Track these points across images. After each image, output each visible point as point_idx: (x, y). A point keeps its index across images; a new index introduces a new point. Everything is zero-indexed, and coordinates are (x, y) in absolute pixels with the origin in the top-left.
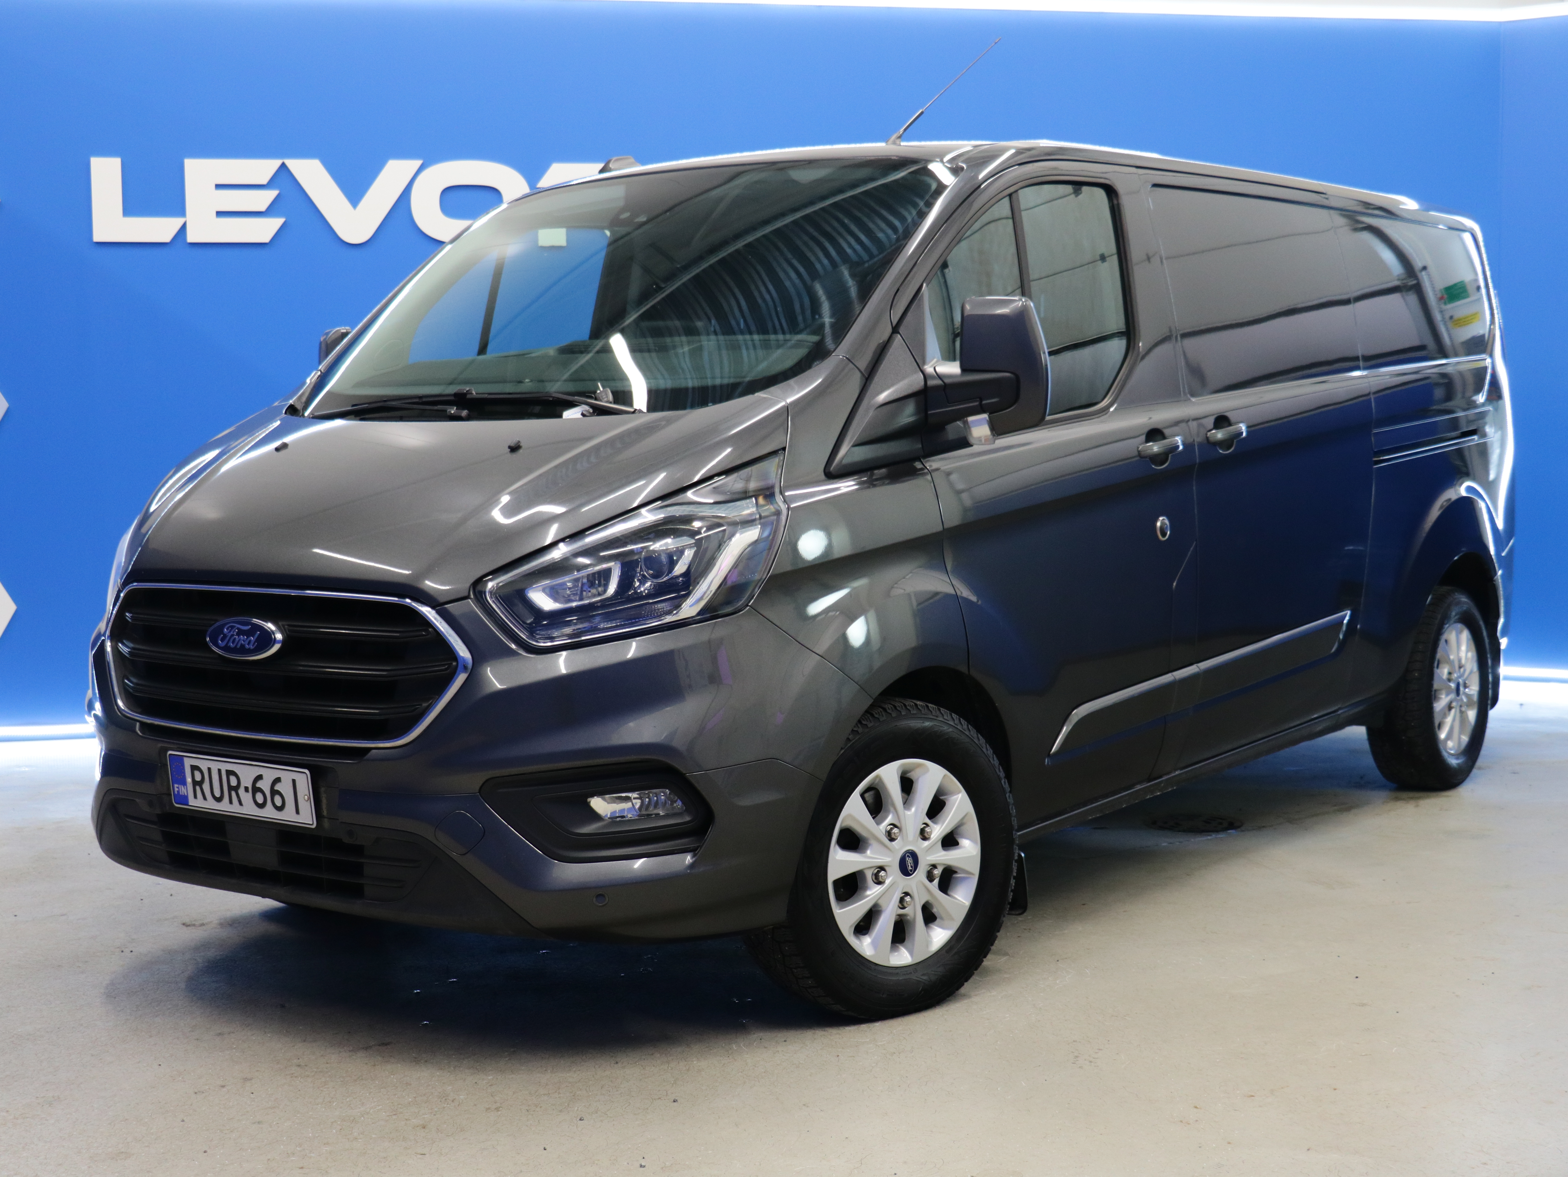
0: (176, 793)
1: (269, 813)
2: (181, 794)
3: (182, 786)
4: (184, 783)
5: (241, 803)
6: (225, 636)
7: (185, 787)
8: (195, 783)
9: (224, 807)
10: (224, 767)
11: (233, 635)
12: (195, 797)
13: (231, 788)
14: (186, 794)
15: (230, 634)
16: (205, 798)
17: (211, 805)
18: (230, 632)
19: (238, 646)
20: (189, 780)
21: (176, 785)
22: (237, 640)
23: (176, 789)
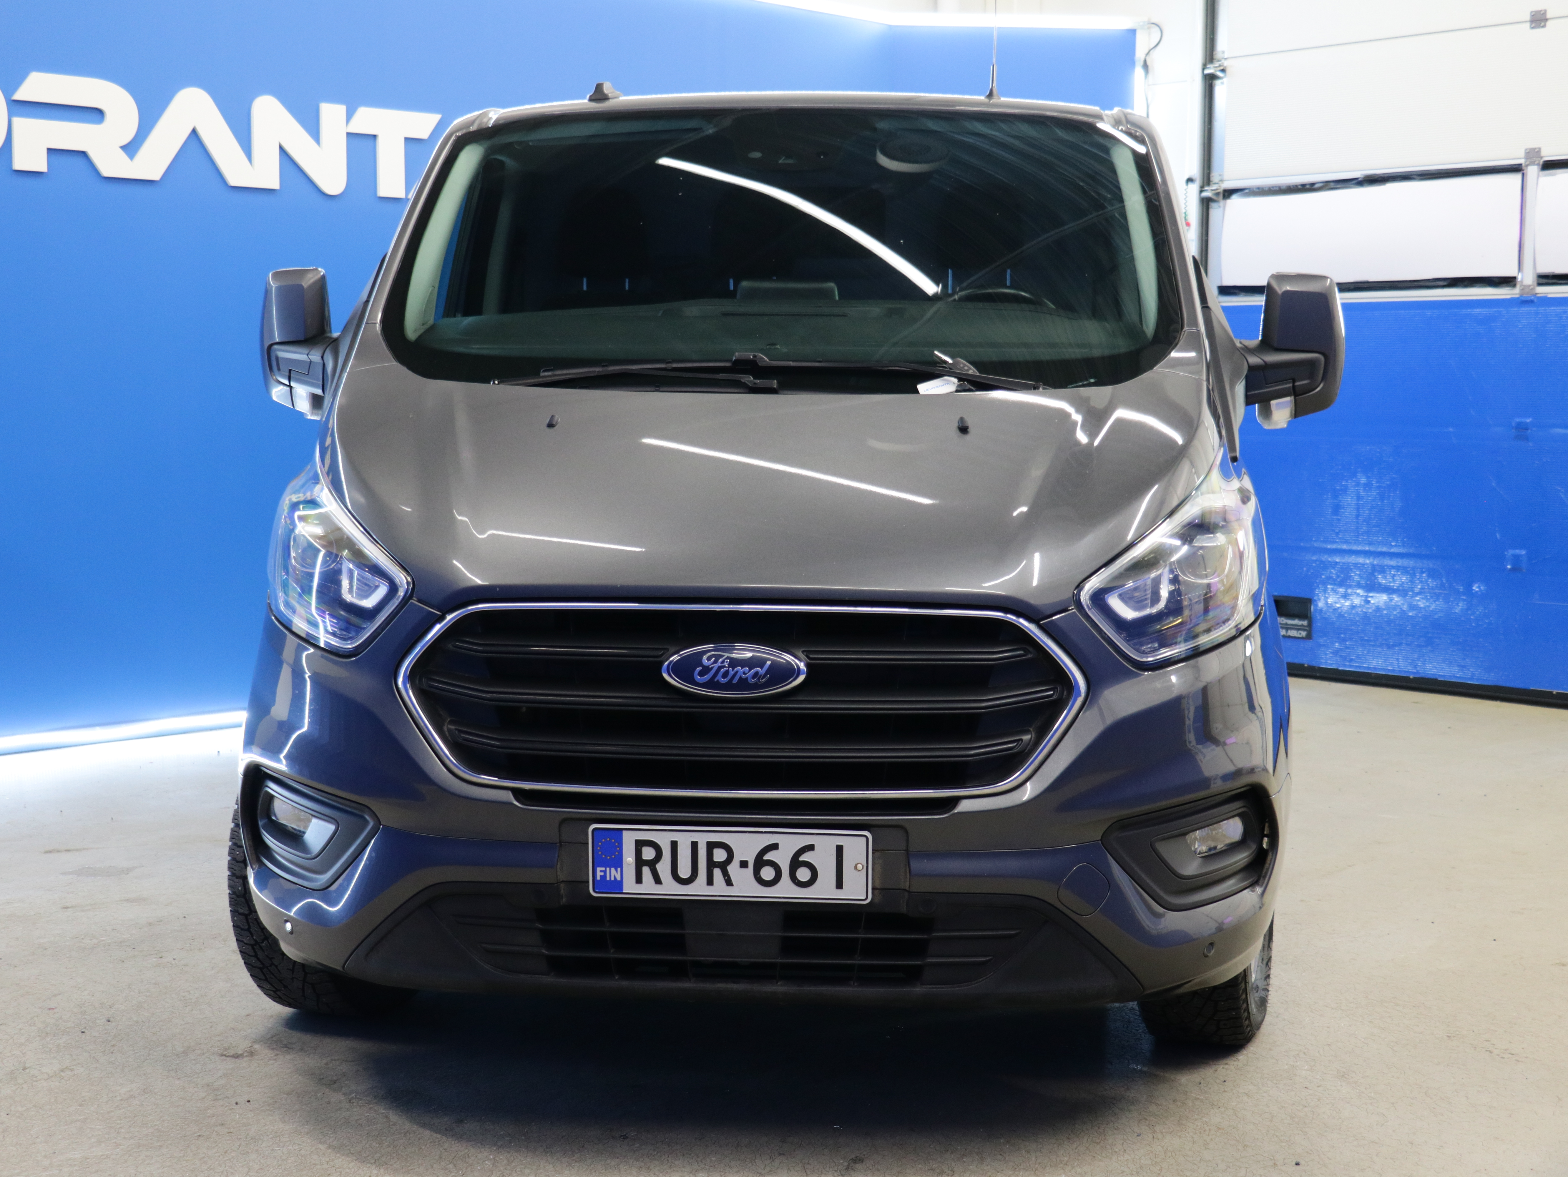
0: (598, 878)
1: (785, 891)
2: (608, 878)
3: (613, 869)
4: (618, 863)
5: (729, 882)
6: (706, 670)
7: (619, 869)
8: (640, 863)
9: (699, 889)
10: (703, 838)
11: (720, 668)
12: (639, 880)
13: (711, 864)
14: (619, 878)
15: (716, 666)
16: (658, 880)
17: (670, 889)
18: (715, 662)
19: (735, 681)
20: (629, 859)
21: (599, 869)
22: (732, 673)
23: (599, 874)
